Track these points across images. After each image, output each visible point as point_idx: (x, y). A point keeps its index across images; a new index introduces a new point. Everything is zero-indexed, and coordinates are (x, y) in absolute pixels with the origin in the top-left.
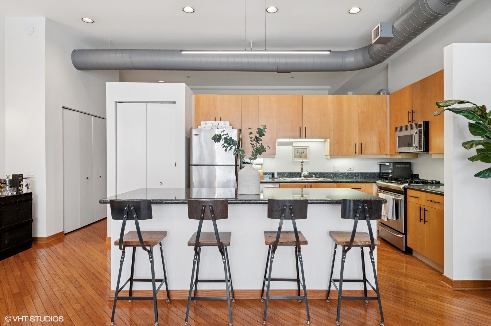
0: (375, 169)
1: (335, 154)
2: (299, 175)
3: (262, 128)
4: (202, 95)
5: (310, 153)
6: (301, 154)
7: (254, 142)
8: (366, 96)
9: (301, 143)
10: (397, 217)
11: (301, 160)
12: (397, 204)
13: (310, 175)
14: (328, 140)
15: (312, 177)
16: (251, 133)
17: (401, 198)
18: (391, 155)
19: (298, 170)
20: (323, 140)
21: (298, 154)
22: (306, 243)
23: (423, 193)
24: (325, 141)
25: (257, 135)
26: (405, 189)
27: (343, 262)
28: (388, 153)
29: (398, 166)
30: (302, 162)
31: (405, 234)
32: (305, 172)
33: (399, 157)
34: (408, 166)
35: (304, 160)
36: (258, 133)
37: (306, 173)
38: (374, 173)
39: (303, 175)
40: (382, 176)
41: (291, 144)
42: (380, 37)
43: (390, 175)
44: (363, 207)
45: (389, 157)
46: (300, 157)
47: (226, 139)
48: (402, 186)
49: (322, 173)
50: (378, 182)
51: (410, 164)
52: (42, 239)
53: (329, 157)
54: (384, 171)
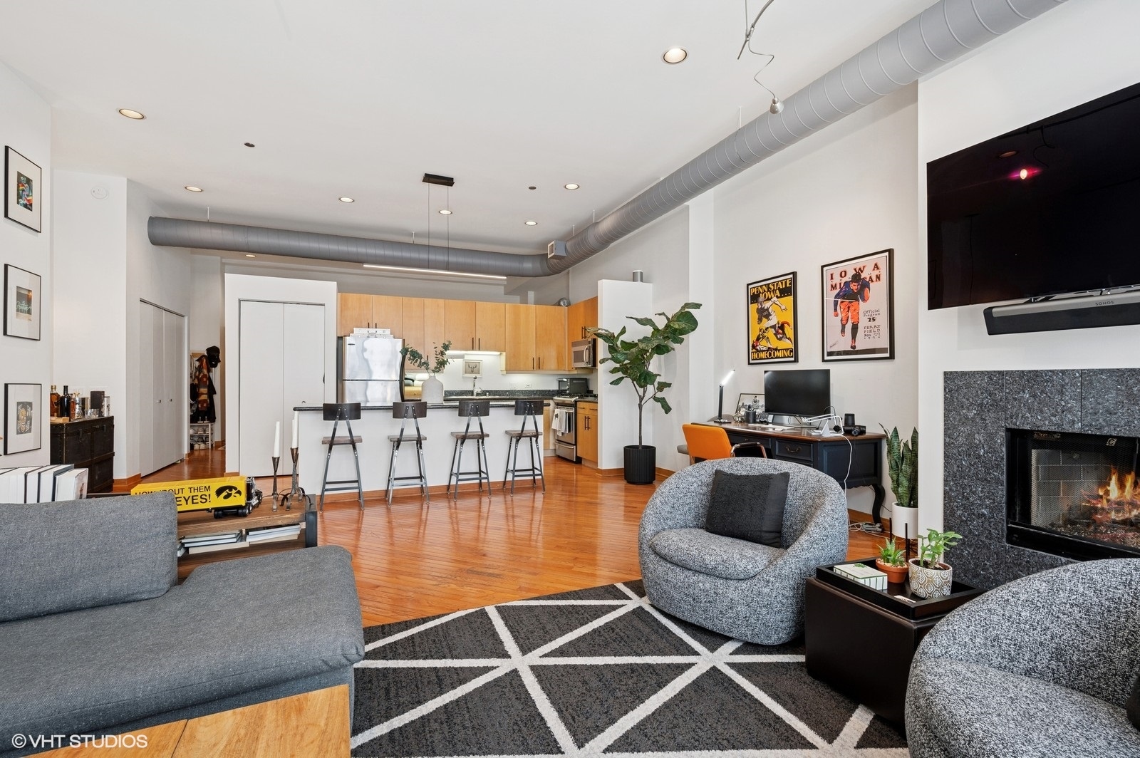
0: (555, 387)
1: (511, 368)
2: (472, 393)
3: (447, 343)
4: (351, 294)
5: (483, 368)
6: (472, 369)
7: (439, 356)
8: (544, 306)
9: (473, 356)
10: (569, 431)
11: (474, 376)
12: (569, 417)
13: (484, 393)
14: (504, 353)
15: (486, 395)
16: (436, 348)
17: (572, 411)
18: (569, 371)
19: (470, 388)
20: (499, 353)
21: (470, 369)
22: (488, 436)
23: (588, 404)
24: (501, 354)
25: (442, 349)
26: (576, 402)
27: (516, 449)
28: (567, 369)
29: (574, 382)
30: (475, 378)
31: (576, 444)
32: (477, 390)
33: (575, 372)
34: (584, 382)
35: (478, 376)
36: (443, 347)
37: (479, 391)
38: (553, 391)
39: (475, 394)
40: (560, 393)
41: (462, 357)
42: (554, 255)
43: (568, 392)
44: (530, 406)
45: (567, 373)
46: (472, 372)
47: (411, 351)
48: (573, 399)
49: (497, 391)
50: (555, 398)
51: (586, 379)
52: (120, 481)
53: (505, 372)
54: (563, 388)
